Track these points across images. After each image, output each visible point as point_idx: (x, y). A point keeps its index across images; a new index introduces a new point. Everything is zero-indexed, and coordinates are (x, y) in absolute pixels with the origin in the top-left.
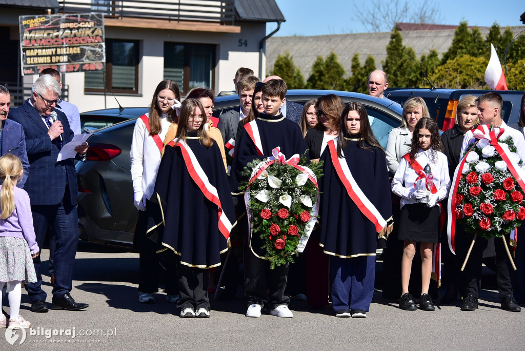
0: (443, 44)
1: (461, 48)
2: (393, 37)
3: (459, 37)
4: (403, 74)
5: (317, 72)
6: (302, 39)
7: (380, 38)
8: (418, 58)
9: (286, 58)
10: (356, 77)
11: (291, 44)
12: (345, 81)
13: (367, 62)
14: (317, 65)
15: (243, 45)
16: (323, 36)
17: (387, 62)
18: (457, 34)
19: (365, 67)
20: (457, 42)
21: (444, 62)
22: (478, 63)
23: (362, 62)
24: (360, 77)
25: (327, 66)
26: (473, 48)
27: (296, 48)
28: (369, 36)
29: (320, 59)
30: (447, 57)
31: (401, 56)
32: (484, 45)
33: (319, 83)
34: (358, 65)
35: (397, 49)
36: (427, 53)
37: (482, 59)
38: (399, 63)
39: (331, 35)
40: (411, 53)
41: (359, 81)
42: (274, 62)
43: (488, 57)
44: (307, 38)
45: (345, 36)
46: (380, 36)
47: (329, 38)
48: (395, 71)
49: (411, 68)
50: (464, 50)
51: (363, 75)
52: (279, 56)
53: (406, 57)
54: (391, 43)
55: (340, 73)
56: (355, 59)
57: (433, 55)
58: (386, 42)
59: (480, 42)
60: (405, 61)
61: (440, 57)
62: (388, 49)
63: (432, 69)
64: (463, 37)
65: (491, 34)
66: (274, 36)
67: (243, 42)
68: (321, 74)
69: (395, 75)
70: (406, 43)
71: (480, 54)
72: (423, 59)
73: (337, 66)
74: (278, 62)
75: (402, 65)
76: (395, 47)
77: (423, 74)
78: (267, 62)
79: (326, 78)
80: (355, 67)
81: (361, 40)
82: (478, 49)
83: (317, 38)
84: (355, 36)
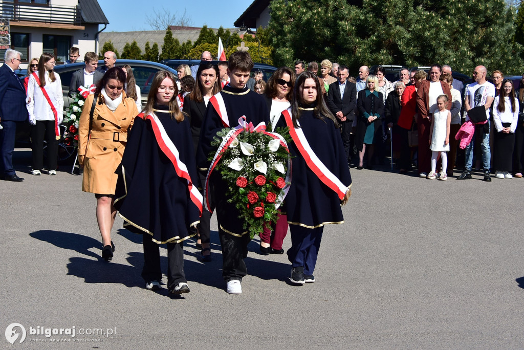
0: (194, 37)
1: (204, 39)
2: (167, 33)
3: (203, 33)
4: (173, 53)
5: (126, 51)
6: (117, 33)
7: (160, 34)
8: (181, 44)
9: (109, 44)
10: (148, 54)
11: (112, 36)
12: (142, 56)
13: (154, 46)
14: (126, 47)
15: (86, 37)
16: (129, 32)
17: (164, 46)
18: (201, 32)
19: (153, 49)
20: (201, 36)
21: (195, 47)
22: (213, 47)
23: (151, 46)
24: (150, 54)
25: (132, 48)
26: (209, 39)
27: (115, 38)
28: (154, 32)
29: (128, 44)
30: (196, 44)
31: (172, 43)
32: (215, 38)
33: (127, 57)
34: (149, 47)
35: (170, 40)
36: (186, 42)
37: (214, 45)
38: (171, 47)
39: (134, 32)
40: (177, 42)
41: (149, 56)
42: (103, 46)
43: (218, 44)
44: (121, 33)
45: (141, 33)
46: (160, 33)
47: (132, 33)
48: (169, 51)
49: (177, 49)
50: (205, 40)
51: (151, 53)
52: (105, 43)
53: (174, 44)
54: (167, 36)
55: (139, 51)
56: (147, 45)
57: (189, 43)
58: (164, 36)
59: (213, 36)
60: (174, 46)
61: (193, 44)
62: (165, 39)
63: (189, 50)
64: (205, 34)
65: (219, 32)
66: (102, 32)
67: (86, 35)
68: (129, 52)
69: (169, 53)
70: (174, 36)
71: (213, 42)
72: (184, 45)
73: (137, 48)
74: (105, 46)
75: (172, 48)
76: (169, 38)
77: (184, 53)
78: (99, 46)
79: (131, 54)
80: (147, 49)
81: (150, 35)
82: (212, 40)
83: (126, 33)
84: (146, 33)
